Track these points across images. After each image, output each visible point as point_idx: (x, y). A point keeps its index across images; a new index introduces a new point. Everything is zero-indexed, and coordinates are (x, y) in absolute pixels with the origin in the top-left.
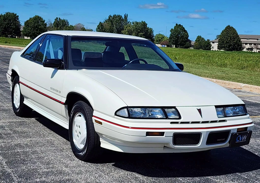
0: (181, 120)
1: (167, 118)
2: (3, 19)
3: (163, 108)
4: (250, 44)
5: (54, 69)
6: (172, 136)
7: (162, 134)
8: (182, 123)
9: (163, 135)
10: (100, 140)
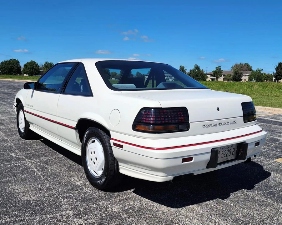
2: (9, 63)
4: (167, 76)
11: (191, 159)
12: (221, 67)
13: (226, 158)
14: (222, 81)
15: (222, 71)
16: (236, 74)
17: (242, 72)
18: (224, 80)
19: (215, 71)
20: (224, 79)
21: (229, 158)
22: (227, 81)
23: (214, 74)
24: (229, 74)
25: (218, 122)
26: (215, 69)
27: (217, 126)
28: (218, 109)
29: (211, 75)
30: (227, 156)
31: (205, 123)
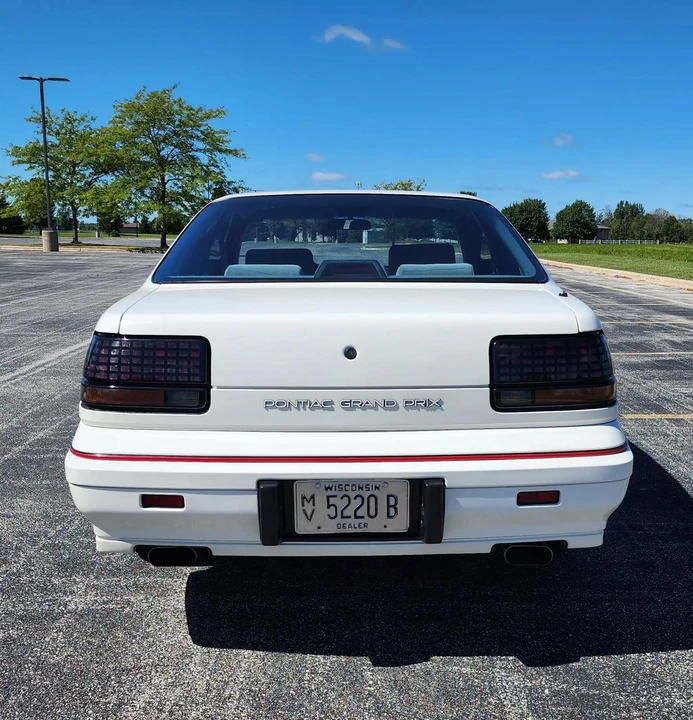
2: (520, 211)
11: (177, 502)
13: (353, 521)
21: (374, 526)
25: (337, 397)
27: (332, 409)
28: (350, 353)
30: (356, 517)
31: (275, 396)
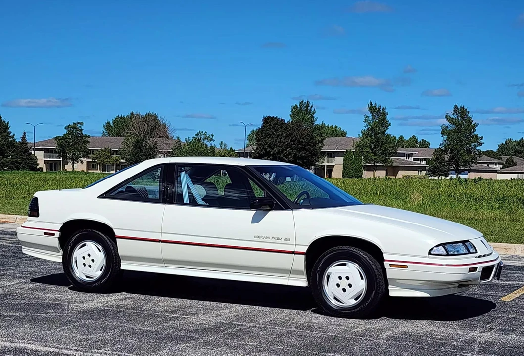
0: (479, 254)
1: (469, 253)
3: (463, 242)
5: (255, 211)
6: (482, 270)
7: (475, 269)
8: (480, 256)
9: (476, 271)
10: (389, 288)
12: (82, 123)
14: (83, 171)
15: (89, 137)
16: (140, 148)
17: (156, 143)
18: (88, 169)
19: (65, 138)
20: (90, 165)
22: (98, 171)
23: (60, 146)
24: (106, 150)
26: (65, 131)
29: (46, 151)
